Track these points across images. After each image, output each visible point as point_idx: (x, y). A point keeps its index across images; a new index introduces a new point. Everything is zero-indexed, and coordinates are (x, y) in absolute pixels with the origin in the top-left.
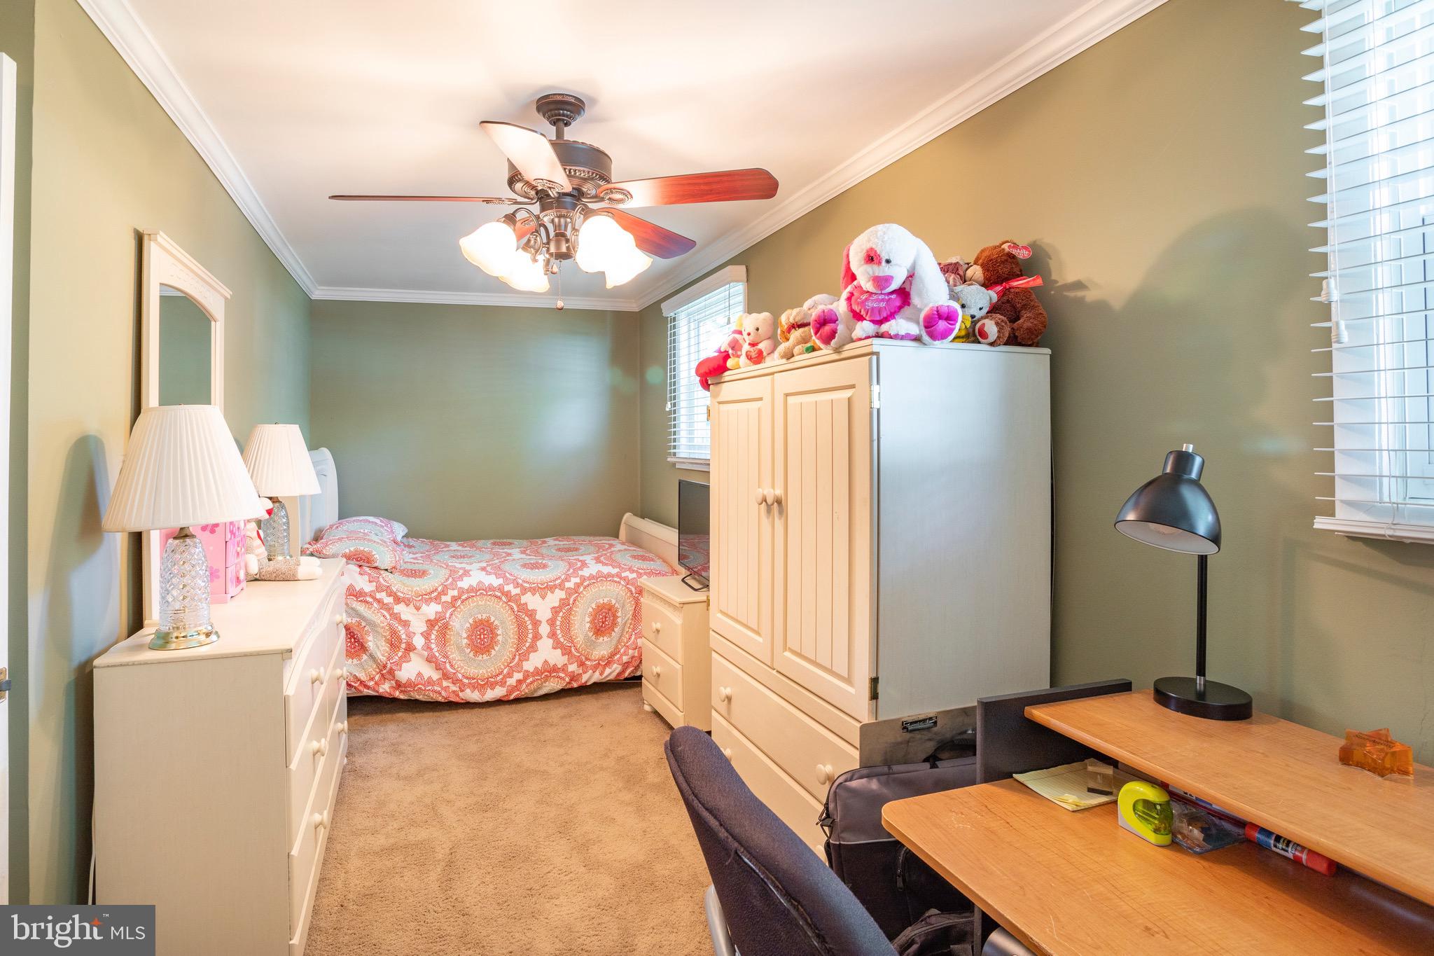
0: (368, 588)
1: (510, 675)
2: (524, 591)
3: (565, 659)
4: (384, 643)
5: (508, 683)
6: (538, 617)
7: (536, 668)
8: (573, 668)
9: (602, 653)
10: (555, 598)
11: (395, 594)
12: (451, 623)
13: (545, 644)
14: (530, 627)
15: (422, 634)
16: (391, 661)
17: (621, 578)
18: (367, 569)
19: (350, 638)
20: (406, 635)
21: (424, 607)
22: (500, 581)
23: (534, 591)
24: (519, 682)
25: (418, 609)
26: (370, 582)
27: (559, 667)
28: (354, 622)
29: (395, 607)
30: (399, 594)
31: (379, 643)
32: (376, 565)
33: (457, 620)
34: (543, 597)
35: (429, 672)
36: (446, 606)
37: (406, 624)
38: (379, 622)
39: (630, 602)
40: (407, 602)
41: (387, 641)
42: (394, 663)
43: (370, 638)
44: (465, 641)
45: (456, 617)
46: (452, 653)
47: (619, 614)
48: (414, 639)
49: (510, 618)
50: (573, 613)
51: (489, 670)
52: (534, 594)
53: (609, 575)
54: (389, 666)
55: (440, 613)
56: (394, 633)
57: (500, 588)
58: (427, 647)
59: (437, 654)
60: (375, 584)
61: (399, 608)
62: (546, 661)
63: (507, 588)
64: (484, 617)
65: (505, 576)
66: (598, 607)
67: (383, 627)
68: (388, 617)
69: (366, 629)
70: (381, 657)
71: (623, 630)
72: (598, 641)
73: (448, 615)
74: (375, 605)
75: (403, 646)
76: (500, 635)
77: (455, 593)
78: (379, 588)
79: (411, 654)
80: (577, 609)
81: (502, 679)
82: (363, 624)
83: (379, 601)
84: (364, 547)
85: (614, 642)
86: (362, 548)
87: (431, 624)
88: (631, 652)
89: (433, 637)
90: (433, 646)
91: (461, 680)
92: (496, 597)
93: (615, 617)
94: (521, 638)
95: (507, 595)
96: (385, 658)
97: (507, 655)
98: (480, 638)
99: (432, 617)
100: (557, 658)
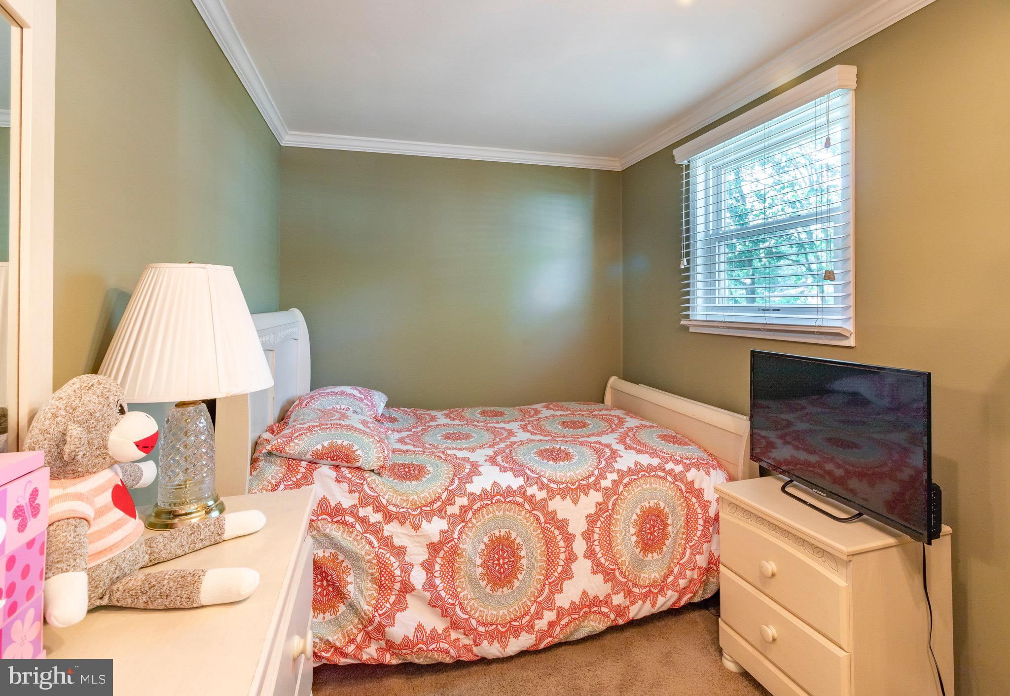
0: (348, 501)
1: (539, 615)
2: (552, 494)
3: (607, 588)
4: (370, 585)
5: (537, 628)
6: (570, 530)
7: (573, 603)
8: (618, 599)
9: (653, 576)
10: (590, 501)
11: (386, 507)
12: (461, 546)
13: (582, 567)
14: (561, 544)
15: (422, 565)
16: (380, 612)
17: (666, 472)
18: (346, 472)
19: (322, 581)
20: (401, 570)
21: (425, 525)
22: (519, 482)
23: (563, 493)
24: (552, 624)
25: (416, 528)
26: (351, 492)
27: (601, 598)
28: (327, 555)
29: (386, 527)
30: (391, 508)
31: (362, 586)
32: (358, 464)
33: (468, 540)
34: (575, 502)
35: (434, 622)
36: (453, 520)
37: (400, 552)
38: (363, 553)
39: (681, 505)
40: (402, 519)
41: (375, 581)
42: (383, 614)
43: (350, 579)
44: (480, 570)
45: (467, 535)
46: (463, 589)
47: (669, 521)
48: (413, 574)
49: (535, 533)
50: (613, 522)
51: (511, 610)
52: (564, 498)
53: (650, 468)
54: (377, 620)
55: (445, 532)
56: (384, 567)
57: (521, 491)
58: (430, 585)
59: (443, 594)
60: (357, 494)
61: (390, 529)
62: (584, 592)
63: (530, 491)
64: (502, 533)
65: (525, 473)
66: (644, 512)
67: (369, 561)
68: (376, 544)
69: (344, 564)
70: (366, 607)
71: (675, 542)
72: (646, 559)
73: (456, 535)
74: (358, 527)
75: (397, 586)
76: (524, 557)
77: (464, 501)
78: (363, 502)
79: (408, 596)
80: (619, 517)
81: (529, 621)
82: (341, 557)
83: (364, 521)
84: (342, 440)
85: (667, 561)
86: (339, 442)
87: (434, 548)
88: (688, 573)
89: (437, 567)
90: (438, 581)
91: (476, 629)
92: (517, 504)
93: (666, 525)
94: (550, 562)
95: (530, 501)
96: (371, 609)
97: (533, 588)
98: (499, 564)
99: (436, 539)
100: (597, 586)
